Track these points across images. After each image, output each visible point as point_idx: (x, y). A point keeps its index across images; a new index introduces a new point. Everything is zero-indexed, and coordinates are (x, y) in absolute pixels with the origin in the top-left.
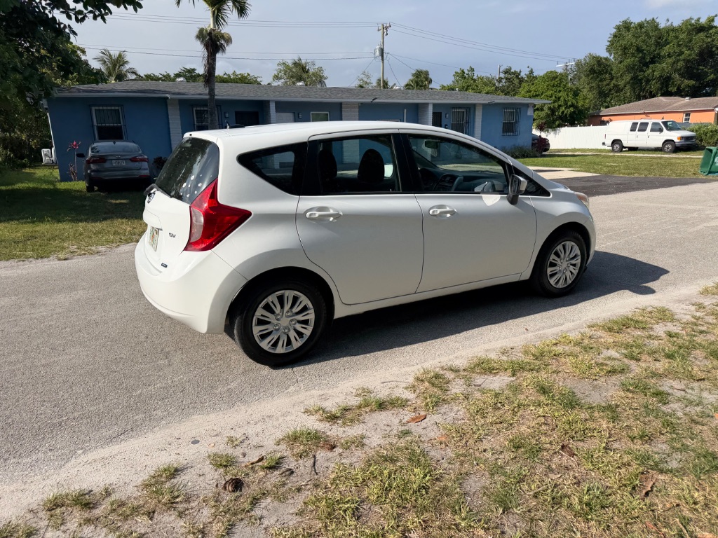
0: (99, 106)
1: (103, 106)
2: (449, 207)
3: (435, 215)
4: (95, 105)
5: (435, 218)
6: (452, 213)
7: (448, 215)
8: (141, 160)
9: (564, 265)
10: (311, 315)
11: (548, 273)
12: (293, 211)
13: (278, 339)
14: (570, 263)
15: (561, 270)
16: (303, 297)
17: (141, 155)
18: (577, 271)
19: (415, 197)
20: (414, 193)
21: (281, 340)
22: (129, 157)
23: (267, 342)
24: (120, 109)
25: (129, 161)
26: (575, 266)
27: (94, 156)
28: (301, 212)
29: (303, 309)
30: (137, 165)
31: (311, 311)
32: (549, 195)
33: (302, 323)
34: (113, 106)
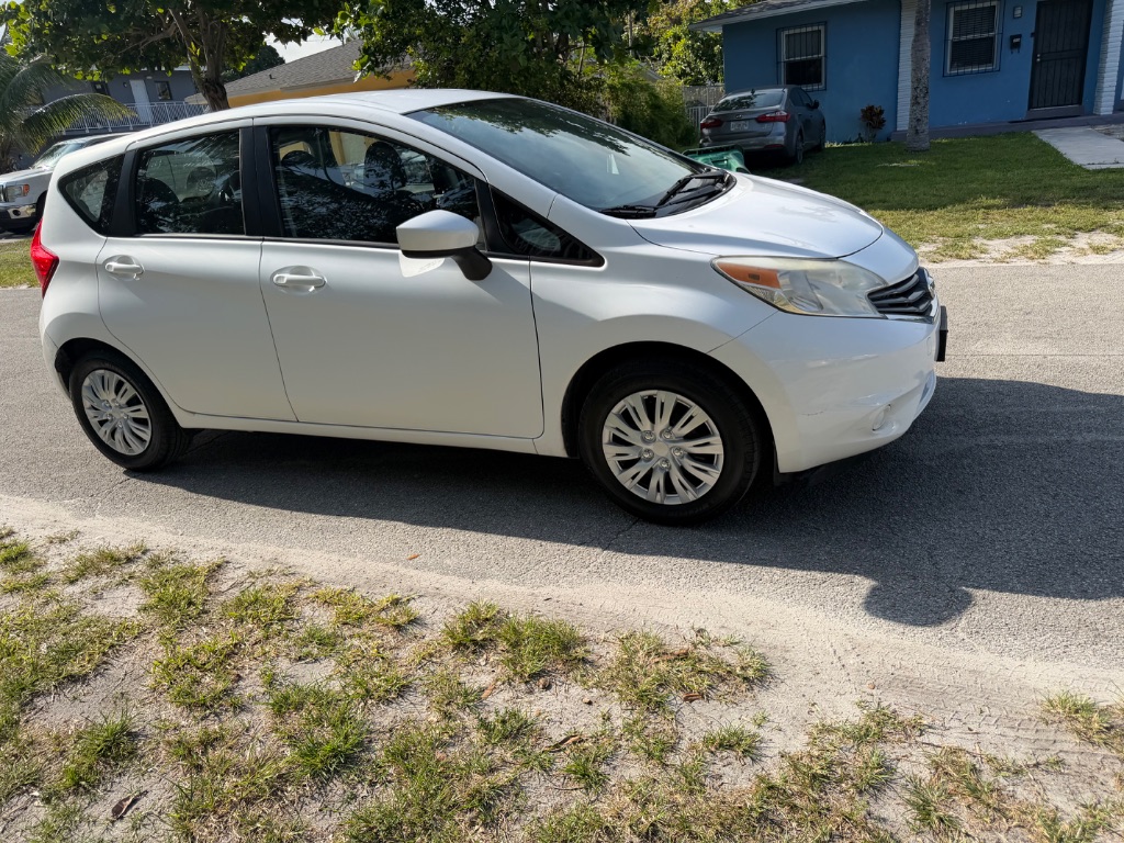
0: (789, 28)
1: (801, 27)
2: (316, 271)
3: (283, 286)
4: (783, 29)
5: (282, 291)
6: (320, 284)
7: (312, 288)
8: (774, 120)
9: (661, 450)
10: (144, 414)
11: (607, 456)
12: (92, 261)
13: (113, 434)
14: (679, 449)
15: (649, 460)
16: (127, 385)
17: (777, 111)
18: (717, 476)
19: (261, 247)
20: (263, 240)
21: (118, 436)
22: (756, 116)
23: (103, 433)
24: (822, 28)
25: (754, 121)
26: (708, 460)
27: (710, 118)
28: (100, 261)
29: (132, 402)
30: (766, 127)
31: (142, 407)
32: (599, 262)
33: (136, 420)
34: (812, 25)
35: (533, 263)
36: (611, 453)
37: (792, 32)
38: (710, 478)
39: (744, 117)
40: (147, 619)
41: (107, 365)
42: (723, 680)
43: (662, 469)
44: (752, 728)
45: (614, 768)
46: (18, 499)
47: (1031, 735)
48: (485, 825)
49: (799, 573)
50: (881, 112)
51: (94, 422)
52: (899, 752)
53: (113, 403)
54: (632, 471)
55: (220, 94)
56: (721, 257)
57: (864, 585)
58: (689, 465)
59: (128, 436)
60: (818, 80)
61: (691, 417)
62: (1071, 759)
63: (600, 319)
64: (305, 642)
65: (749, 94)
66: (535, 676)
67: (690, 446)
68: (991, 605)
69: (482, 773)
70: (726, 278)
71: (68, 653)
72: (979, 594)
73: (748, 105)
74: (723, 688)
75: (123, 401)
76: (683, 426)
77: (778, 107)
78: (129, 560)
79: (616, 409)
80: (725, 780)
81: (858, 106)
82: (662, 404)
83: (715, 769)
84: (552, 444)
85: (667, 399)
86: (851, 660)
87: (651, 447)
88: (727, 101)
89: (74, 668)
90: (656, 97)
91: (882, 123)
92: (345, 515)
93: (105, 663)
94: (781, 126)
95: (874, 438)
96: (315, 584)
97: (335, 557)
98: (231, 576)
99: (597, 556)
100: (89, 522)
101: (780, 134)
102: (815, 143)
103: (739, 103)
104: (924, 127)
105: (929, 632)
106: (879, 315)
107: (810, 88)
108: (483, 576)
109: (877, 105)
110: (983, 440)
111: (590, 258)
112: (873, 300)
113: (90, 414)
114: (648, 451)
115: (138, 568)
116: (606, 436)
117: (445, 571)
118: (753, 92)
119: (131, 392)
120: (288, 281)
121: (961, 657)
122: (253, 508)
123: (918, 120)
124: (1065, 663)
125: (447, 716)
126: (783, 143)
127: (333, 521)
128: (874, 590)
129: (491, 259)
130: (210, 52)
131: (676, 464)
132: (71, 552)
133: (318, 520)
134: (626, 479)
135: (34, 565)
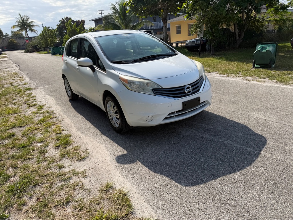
6: (80, 69)
10: (70, 89)
11: (108, 114)
18: (119, 123)
21: (68, 92)
26: (118, 119)
28: (65, 60)
35: (100, 70)
40: (37, 122)
41: (66, 80)
43: (113, 119)
44: (67, 166)
45: (44, 162)
47: (96, 186)
48: (22, 162)
52: (76, 178)
55: (165, 22)
56: (121, 75)
57: (125, 153)
62: (92, 192)
63: (103, 84)
66: (57, 147)
67: (115, 115)
70: (120, 80)
72: (138, 162)
74: (74, 159)
76: (114, 110)
78: (49, 113)
79: (108, 104)
82: (112, 105)
83: (52, 168)
86: (98, 163)
89: (22, 125)
95: (148, 123)
96: (60, 124)
97: (69, 121)
98: (55, 119)
99: (99, 133)
100: (55, 106)
106: (154, 95)
108: (80, 131)
111: (105, 71)
113: (66, 87)
117: (77, 128)
119: (68, 85)
121: (113, 171)
124: (126, 180)
129: (95, 68)
130: (165, 12)
131: (115, 119)
134: (110, 119)
135: (40, 110)
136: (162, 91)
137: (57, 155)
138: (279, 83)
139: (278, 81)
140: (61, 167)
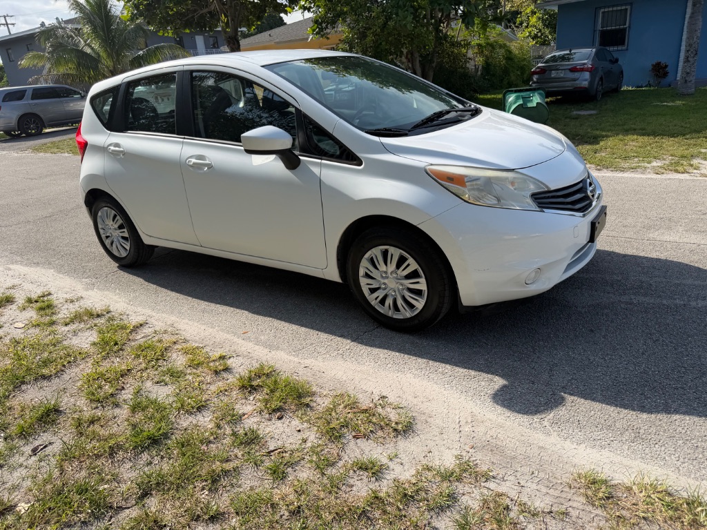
0: (605, 7)
1: (613, 6)
2: (209, 158)
3: (191, 166)
4: (600, 8)
5: (191, 169)
6: (210, 166)
7: (206, 169)
8: (582, 70)
9: (392, 284)
10: (126, 235)
11: (362, 284)
12: (102, 146)
13: (112, 244)
14: (402, 285)
15: (385, 289)
16: (118, 217)
17: (584, 64)
18: (423, 304)
19: (183, 142)
20: (184, 138)
21: (114, 246)
22: (569, 67)
23: (107, 242)
24: (628, 7)
25: (568, 71)
26: (419, 293)
27: (539, 67)
28: (106, 146)
29: (121, 227)
30: (576, 75)
31: (125, 230)
32: (360, 164)
33: (123, 238)
34: (622, 5)
35: (323, 161)
36: (363, 282)
37: (606, 10)
38: (420, 304)
39: (562, 68)
40: (92, 350)
41: (109, 205)
42: (382, 428)
43: (392, 295)
44: (385, 460)
45: (295, 471)
46: (61, 276)
47: (557, 493)
48: (210, 490)
49: (462, 370)
50: (666, 66)
51: (103, 236)
52: (467, 489)
53: (111, 226)
54: (375, 295)
56: (432, 165)
57: (499, 382)
58: (407, 295)
59: (119, 246)
60: (622, 43)
61: (408, 265)
62: (574, 513)
63: (356, 199)
64: (164, 373)
65: (568, 52)
66: (274, 411)
67: (407, 283)
68: (576, 407)
69: (221, 462)
70: (433, 178)
71: (46, 363)
72: (569, 398)
73: (569, 59)
74: (380, 433)
75: (116, 226)
76: (403, 270)
77: (586, 61)
78: (98, 316)
79: (367, 255)
80: (354, 488)
81: (649, 62)
82: (392, 255)
83: (351, 481)
84: (332, 273)
85: (395, 252)
86: (467, 429)
87: (386, 281)
88: (555, 56)
89: (45, 371)
90: (510, 52)
91: (666, 74)
92: (219, 304)
93: (63, 371)
94: (587, 75)
95: (525, 289)
96: (186, 341)
97: (203, 327)
98: (146, 330)
99: (346, 344)
100: (90, 293)
101: (586, 80)
102: (614, 86)
103: (563, 58)
104: (692, 78)
105: (524, 419)
106: (538, 209)
107: (615, 48)
108: (278, 348)
109: (663, 62)
110: (625, 298)
111: (355, 160)
112: (536, 199)
113: (101, 231)
114: (385, 284)
115: (102, 321)
116: (362, 272)
117: (258, 342)
118: (570, 51)
119: (120, 222)
120: (194, 163)
121: (539, 438)
122: (174, 294)
123: (688, 73)
124: (606, 453)
125: (219, 427)
126: (587, 86)
127: (213, 306)
128: (505, 386)
129: (300, 157)
130: (232, 20)
131: (400, 293)
132: (73, 308)
133: (204, 304)
134: (373, 299)
135: (53, 313)
136: (548, 198)
137: (312, 437)
138: (605, 170)
139: (599, 165)
140: (374, 470)
